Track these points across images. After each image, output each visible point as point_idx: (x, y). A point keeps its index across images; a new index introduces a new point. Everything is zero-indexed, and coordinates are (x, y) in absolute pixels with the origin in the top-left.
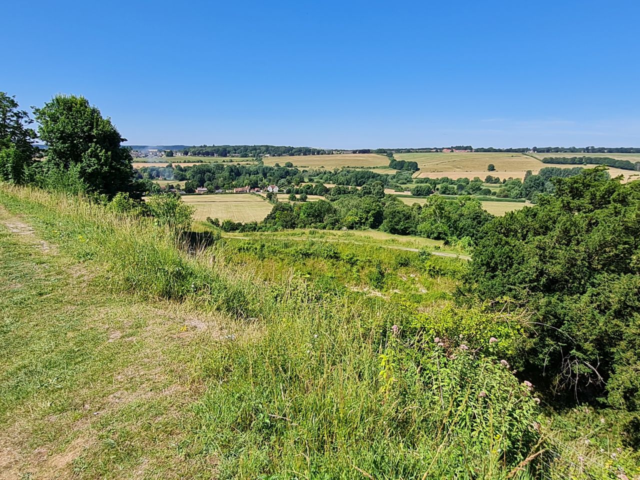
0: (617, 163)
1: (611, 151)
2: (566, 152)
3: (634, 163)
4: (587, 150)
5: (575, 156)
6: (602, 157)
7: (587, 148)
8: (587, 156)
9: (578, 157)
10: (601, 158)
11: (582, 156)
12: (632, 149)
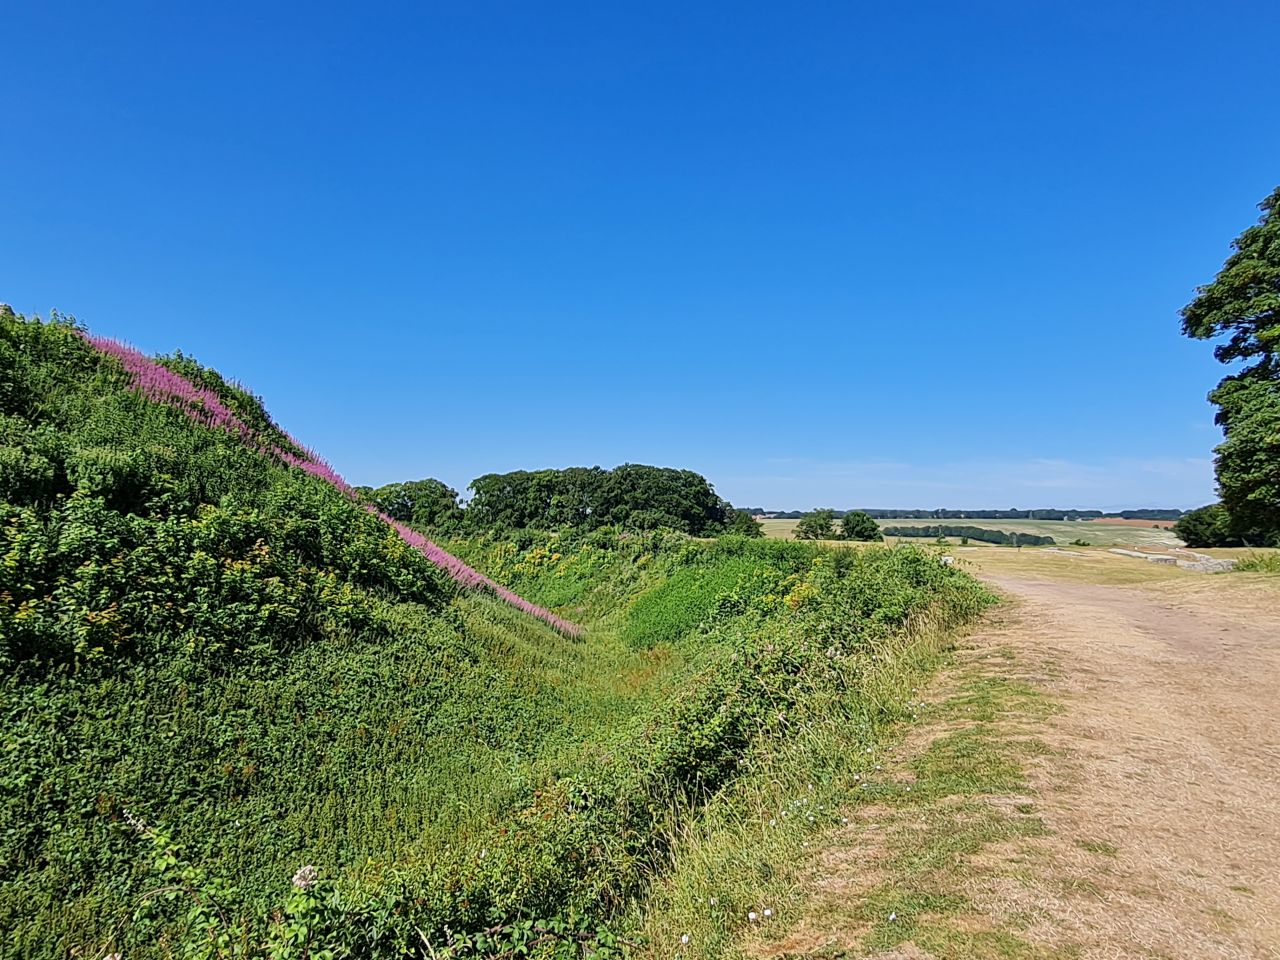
0: (985, 535)
1: (969, 515)
2: (907, 518)
3: (1008, 534)
4: (936, 514)
5: (927, 525)
6: (964, 525)
7: (937, 512)
8: (944, 525)
9: (932, 525)
10: (963, 528)
11: (937, 525)
12: (996, 512)
